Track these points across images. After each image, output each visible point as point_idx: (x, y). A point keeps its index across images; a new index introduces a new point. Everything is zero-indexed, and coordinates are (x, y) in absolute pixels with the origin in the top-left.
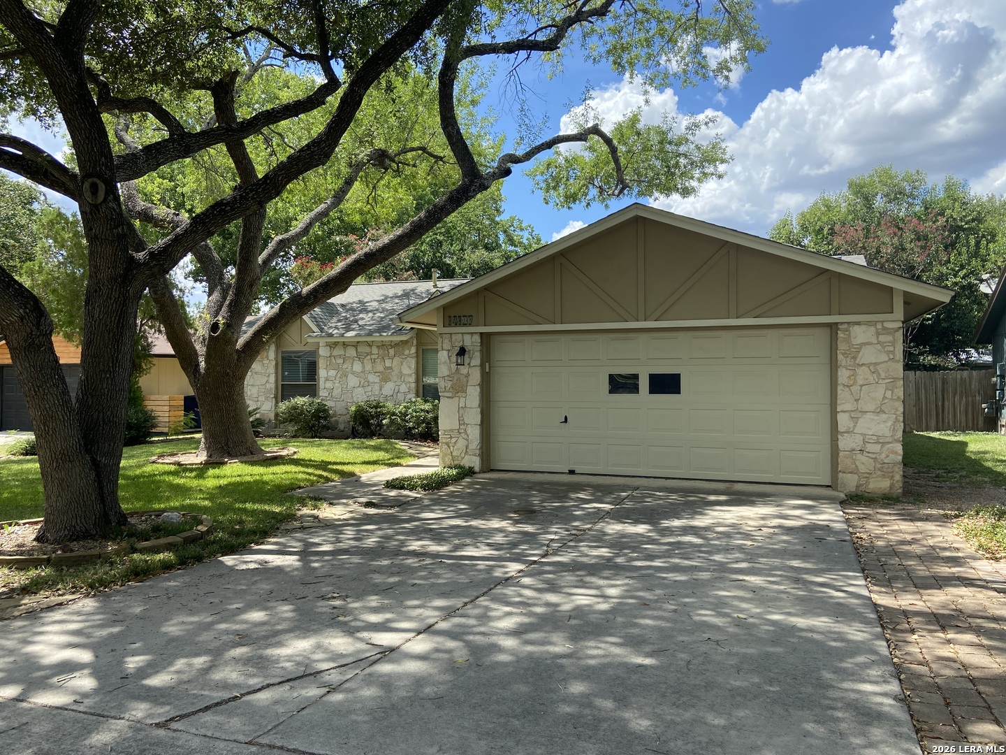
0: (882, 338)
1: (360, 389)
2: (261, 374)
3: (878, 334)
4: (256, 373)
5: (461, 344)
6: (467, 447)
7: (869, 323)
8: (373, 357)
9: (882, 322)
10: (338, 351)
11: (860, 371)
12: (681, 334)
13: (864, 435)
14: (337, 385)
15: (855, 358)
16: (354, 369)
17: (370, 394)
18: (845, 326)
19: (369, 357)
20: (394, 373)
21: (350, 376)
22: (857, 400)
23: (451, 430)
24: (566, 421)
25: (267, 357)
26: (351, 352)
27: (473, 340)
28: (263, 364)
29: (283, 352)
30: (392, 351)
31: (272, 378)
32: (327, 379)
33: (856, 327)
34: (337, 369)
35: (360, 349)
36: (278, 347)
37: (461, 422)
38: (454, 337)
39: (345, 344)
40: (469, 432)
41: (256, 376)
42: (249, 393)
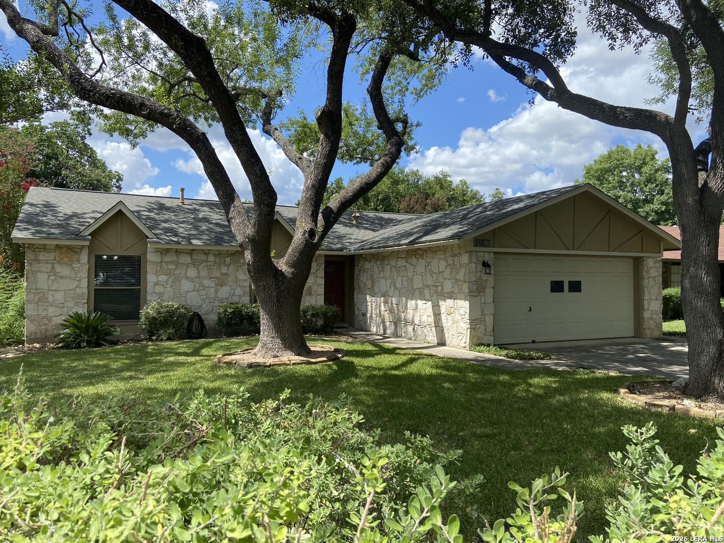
0: (656, 265)
1: (194, 293)
2: (70, 278)
4: (62, 277)
5: (483, 259)
6: (486, 330)
8: (209, 264)
9: (656, 257)
10: (168, 258)
11: (650, 280)
13: (652, 311)
14: (168, 289)
15: (648, 274)
16: (188, 275)
17: (205, 297)
18: (646, 258)
19: (204, 264)
20: (229, 279)
21: (184, 282)
22: (650, 294)
23: (477, 319)
24: (530, 310)
25: (78, 261)
26: (186, 259)
27: (490, 256)
28: (73, 269)
29: (96, 256)
30: (228, 260)
31: (85, 283)
32: (156, 284)
33: (649, 259)
34: (169, 273)
35: (194, 257)
36: (90, 251)
37: (483, 314)
38: (479, 254)
39: (177, 252)
40: (486, 320)
41: (61, 280)
42: (51, 299)
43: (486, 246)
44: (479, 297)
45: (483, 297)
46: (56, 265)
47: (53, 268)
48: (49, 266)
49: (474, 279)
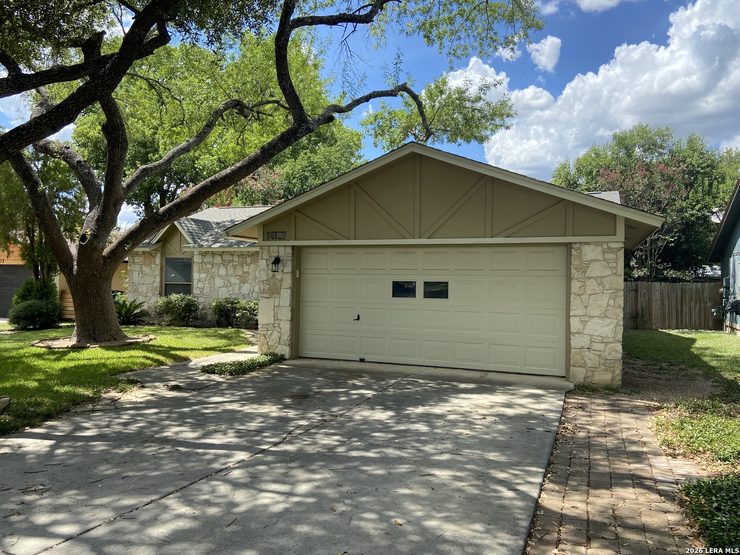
0: (607, 256)
1: (224, 289)
2: (149, 275)
3: (604, 252)
4: (146, 275)
5: (277, 254)
6: (280, 338)
7: (597, 244)
8: (234, 264)
9: (607, 243)
10: (208, 259)
11: (588, 283)
12: (450, 250)
13: (591, 336)
14: (206, 285)
15: (585, 272)
16: (220, 273)
17: (231, 292)
18: (578, 246)
19: (231, 264)
20: (250, 277)
21: (217, 278)
22: (586, 307)
23: (268, 325)
24: (358, 318)
25: (154, 263)
26: (218, 260)
27: (286, 251)
28: (151, 268)
29: (167, 259)
30: (249, 260)
31: (158, 279)
32: (199, 281)
33: (587, 246)
34: (207, 272)
35: (224, 258)
36: (163, 255)
37: (276, 318)
38: (271, 249)
39: (213, 254)
40: (281, 326)
41: (145, 277)
42: (140, 290)
43: (280, 239)
44: (273, 299)
45: (277, 300)
46: (143, 266)
47: (141, 268)
48: (139, 267)
49: (265, 278)
